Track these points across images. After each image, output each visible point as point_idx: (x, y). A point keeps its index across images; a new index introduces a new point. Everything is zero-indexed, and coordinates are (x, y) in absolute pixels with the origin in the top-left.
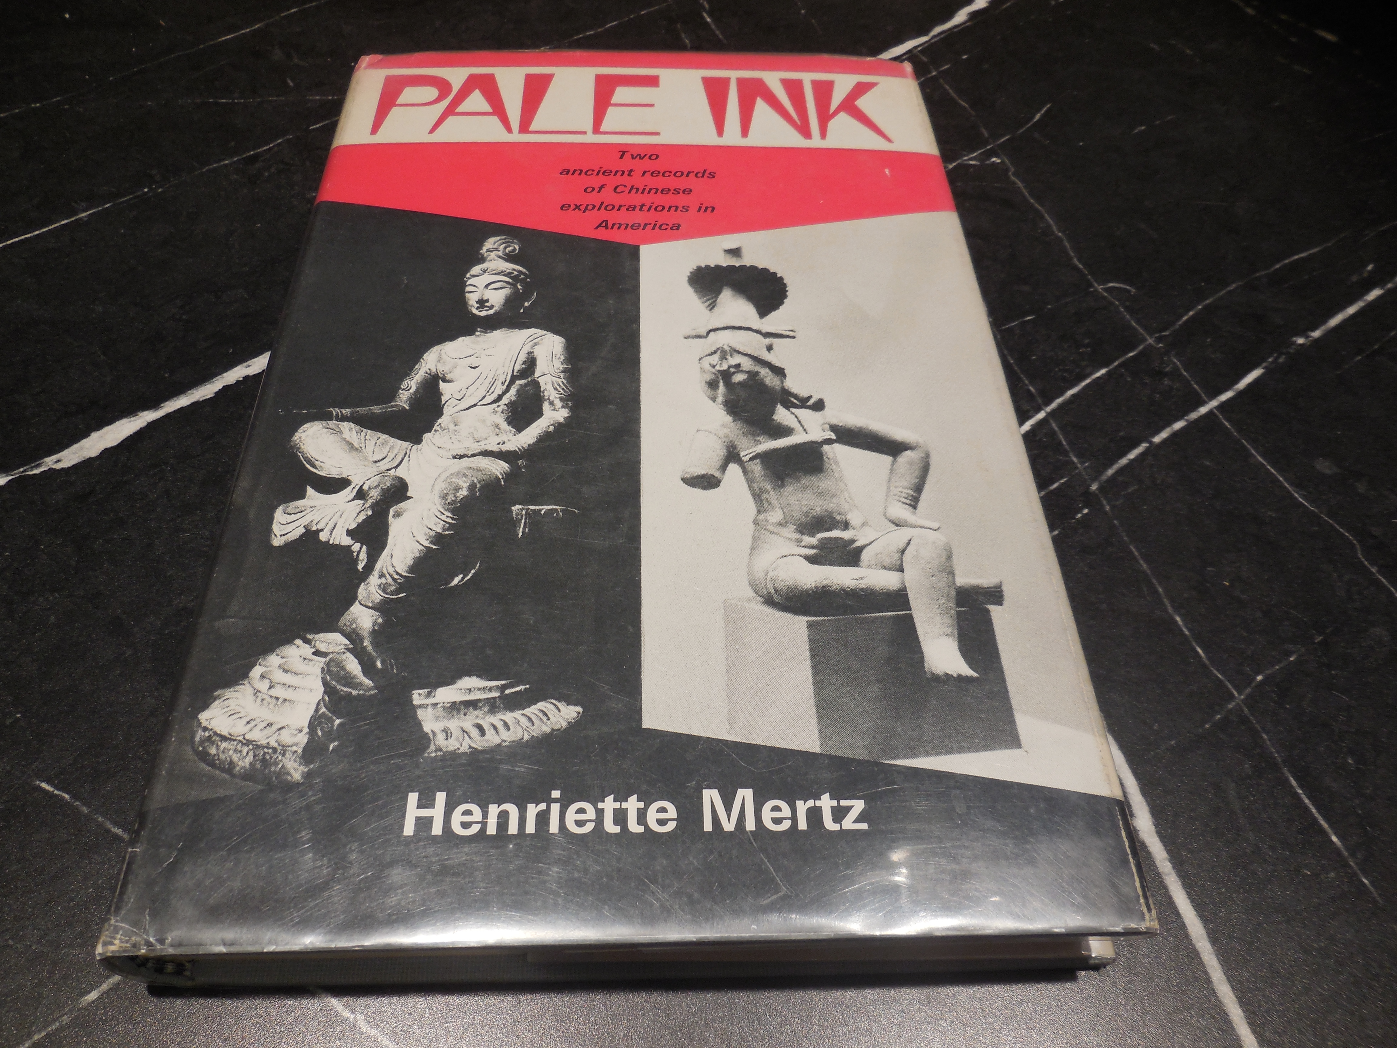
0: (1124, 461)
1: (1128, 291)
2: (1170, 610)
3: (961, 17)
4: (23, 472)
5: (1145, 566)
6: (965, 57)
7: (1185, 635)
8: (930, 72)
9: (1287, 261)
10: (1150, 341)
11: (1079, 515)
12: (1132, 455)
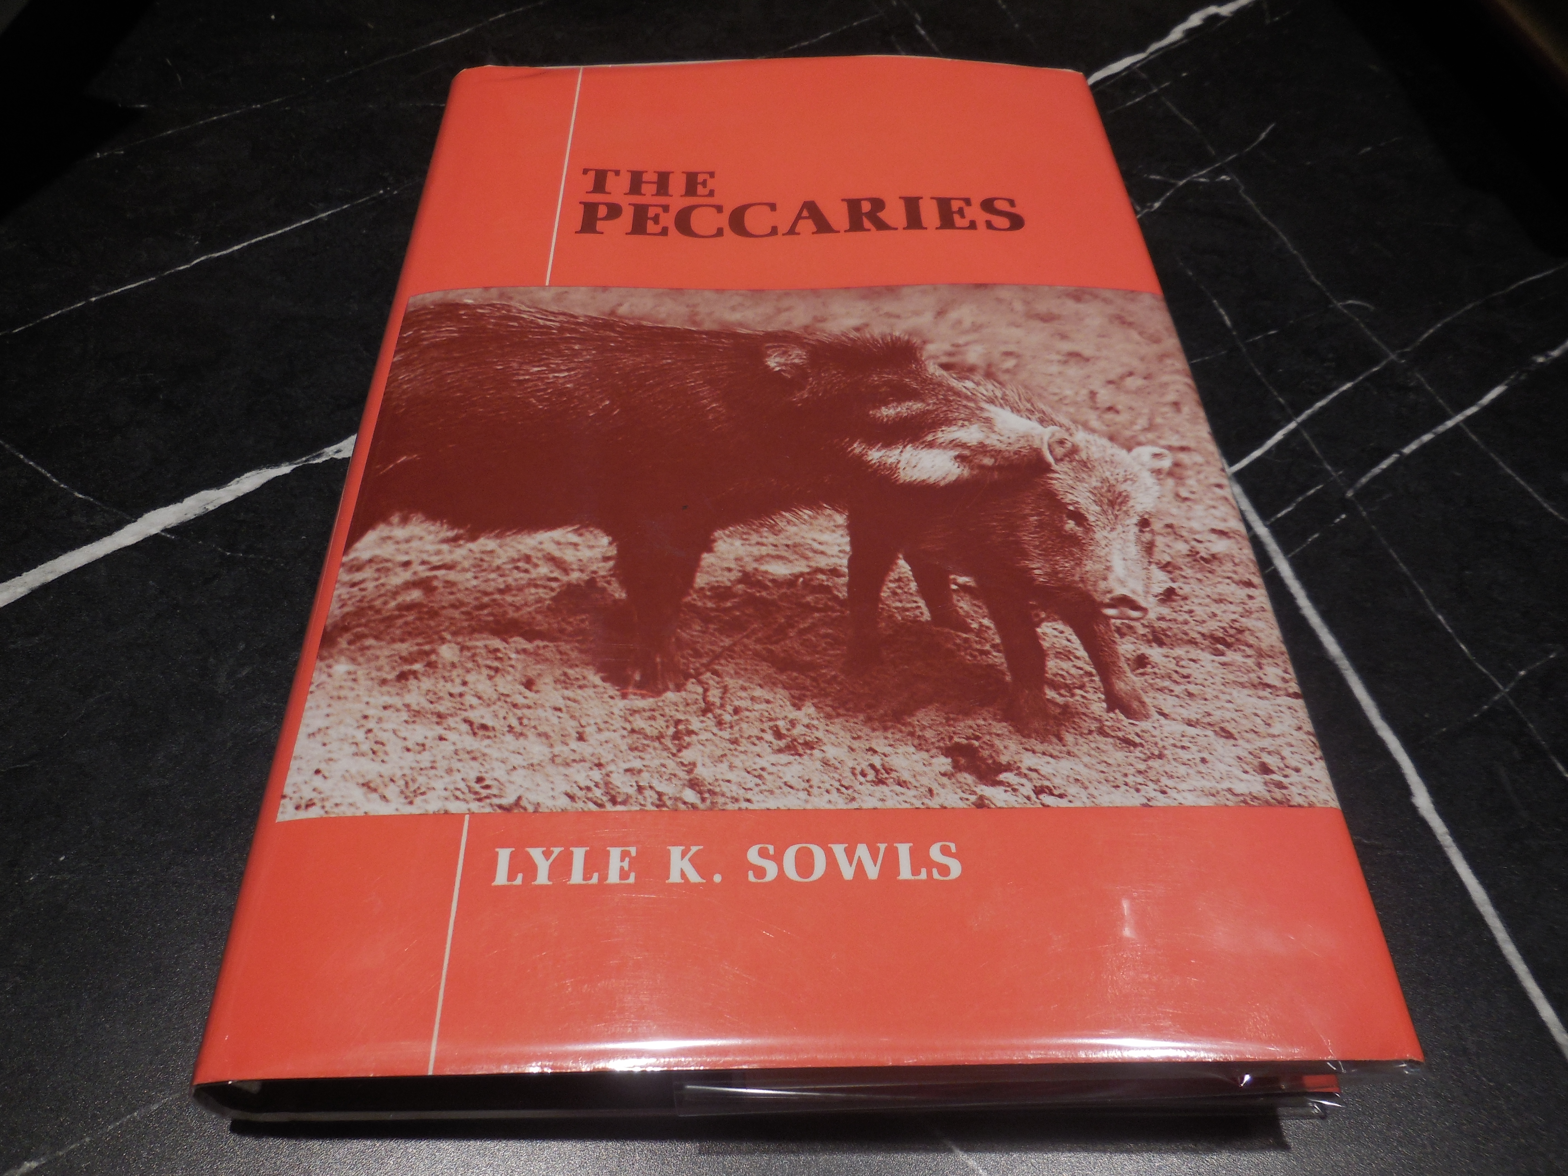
0: (1376, 471)
1: (1367, 308)
2: (1432, 609)
3: (1176, 34)
4: (306, 461)
5: (1404, 569)
6: (1184, 74)
7: (1448, 633)
8: (1150, 89)
9: (1522, 282)
10: (1393, 357)
11: (1338, 520)
12: (1384, 465)
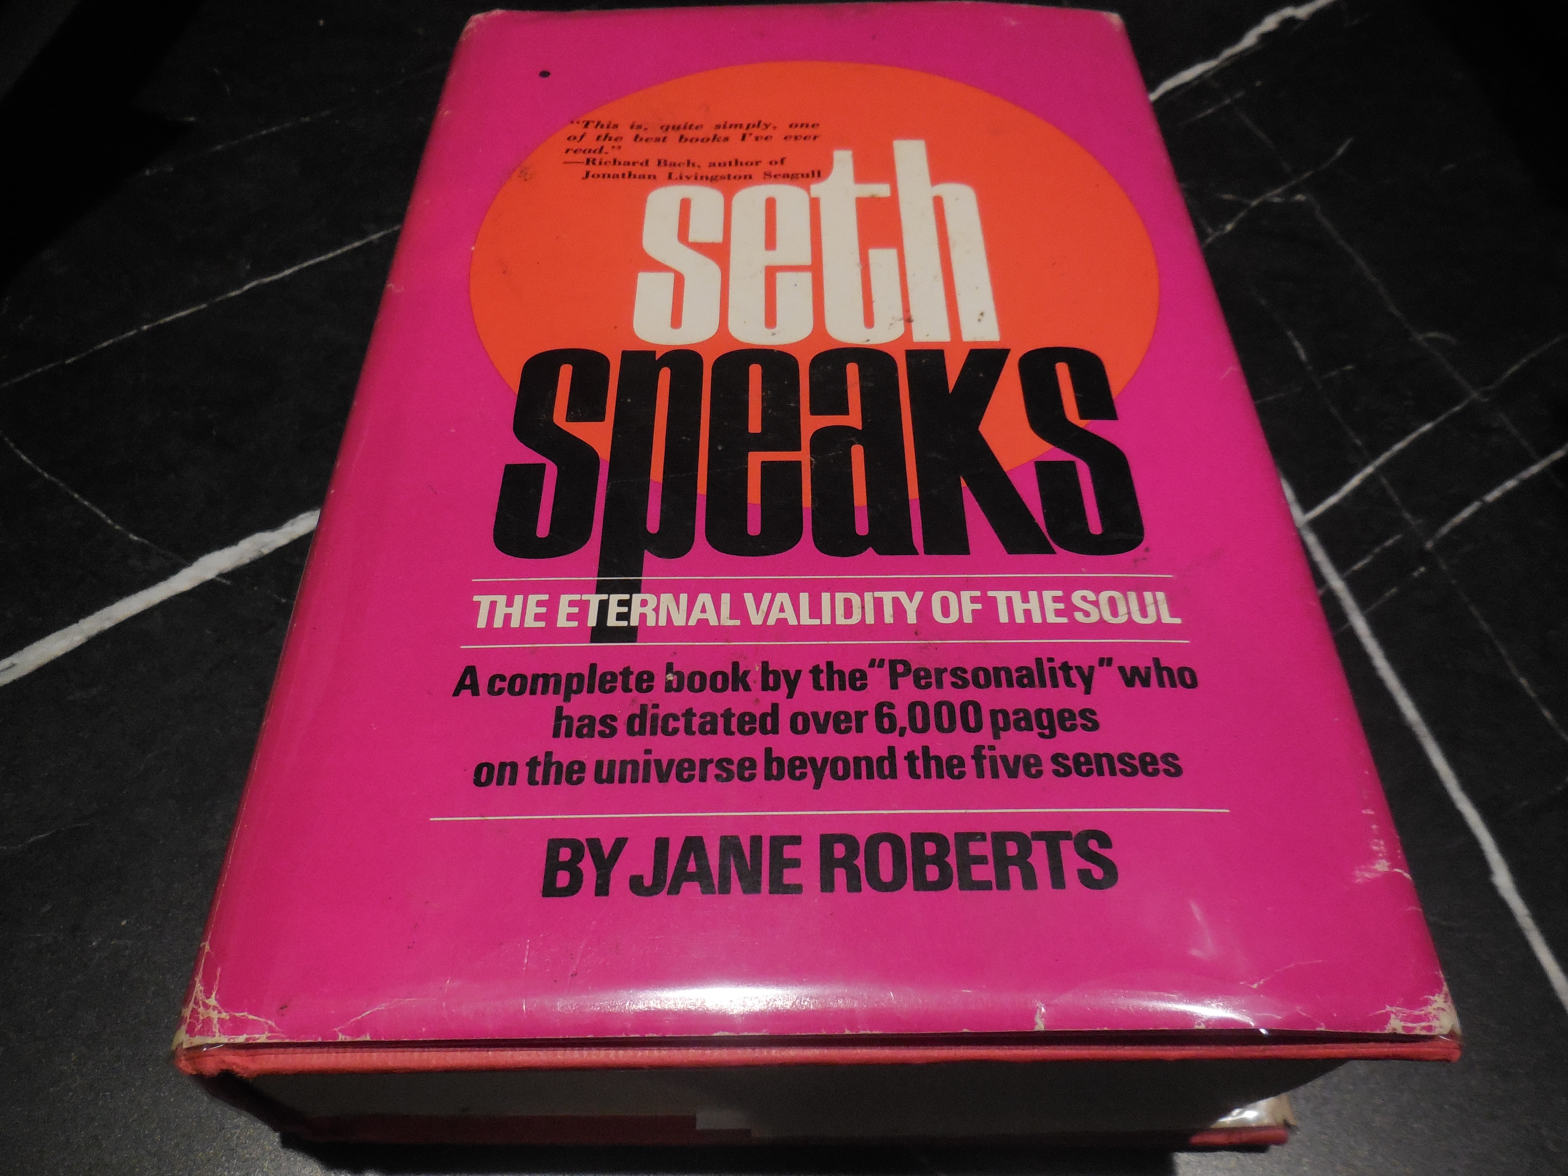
0: (1457, 519)
1: (1448, 342)
2: (1515, 672)
3: (1250, 39)
5: (1485, 626)
6: (1258, 83)
7: (1531, 698)
8: (1222, 100)
10: (1475, 395)
11: (1416, 574)
12: (1466, 513)
